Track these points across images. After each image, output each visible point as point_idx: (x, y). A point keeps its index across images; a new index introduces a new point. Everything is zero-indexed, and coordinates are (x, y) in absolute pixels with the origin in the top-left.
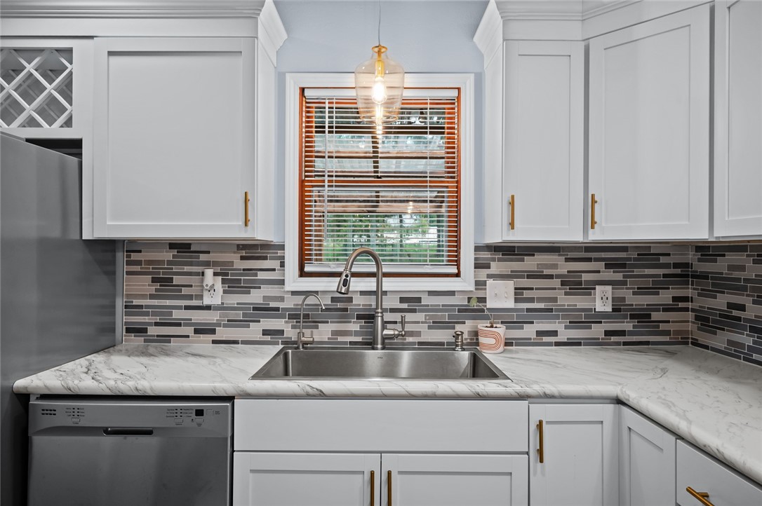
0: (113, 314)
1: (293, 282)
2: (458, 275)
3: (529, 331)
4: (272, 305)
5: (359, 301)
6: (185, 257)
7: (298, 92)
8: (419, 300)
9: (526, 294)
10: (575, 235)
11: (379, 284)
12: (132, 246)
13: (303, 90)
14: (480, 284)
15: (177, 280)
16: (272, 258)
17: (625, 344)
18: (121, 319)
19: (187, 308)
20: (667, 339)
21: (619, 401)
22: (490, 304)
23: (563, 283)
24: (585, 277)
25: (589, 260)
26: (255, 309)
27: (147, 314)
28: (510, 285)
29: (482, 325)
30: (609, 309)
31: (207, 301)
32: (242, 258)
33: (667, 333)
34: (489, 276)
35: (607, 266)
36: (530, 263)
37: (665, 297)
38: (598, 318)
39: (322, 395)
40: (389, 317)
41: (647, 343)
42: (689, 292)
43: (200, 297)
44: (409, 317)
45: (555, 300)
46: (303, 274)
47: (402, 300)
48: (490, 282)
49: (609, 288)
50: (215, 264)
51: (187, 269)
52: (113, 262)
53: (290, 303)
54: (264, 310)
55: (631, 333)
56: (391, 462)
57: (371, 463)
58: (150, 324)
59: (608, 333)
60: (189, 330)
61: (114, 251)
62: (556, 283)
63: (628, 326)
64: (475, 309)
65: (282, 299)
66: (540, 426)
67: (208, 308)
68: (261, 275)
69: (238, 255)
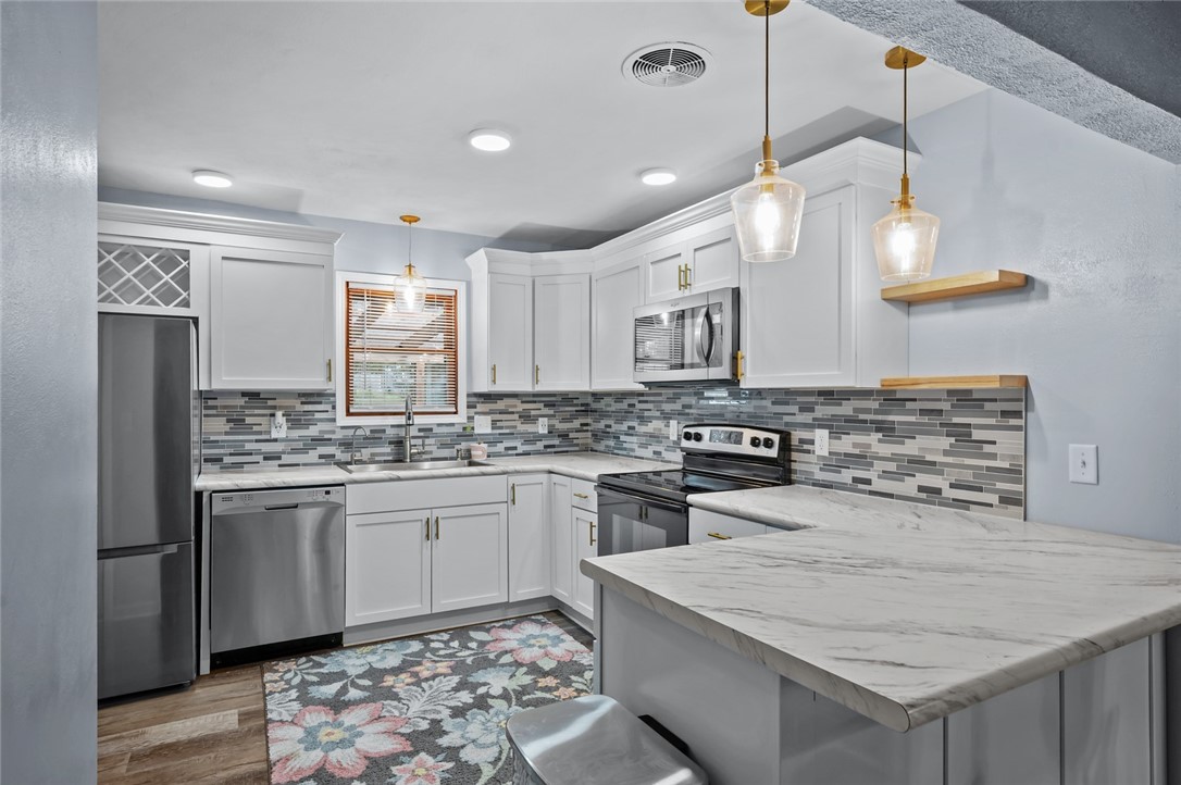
1: (343, 420)
2: (456, 413)
3: (500, 447)
4: (326, 436)
5: (391, 432)
6: (256, 403)
7: (344, 284)
8: (431, 430)
9: (499, 424)
10: (527, 387)
13: (347, 283)
14: (470, 418)
15: (249, 420)
16: (326, 403)
17: (555, 453)
19: (257, 441)
20: (577, 448)
21: (550, 472)
22: (476, 431)
23: (520, 417)
24: (533, 413)
25: (535, 402)
26: (312, 440)
27: (223, 447)
28: (489, 418)
29: (475, 444)
30: (546, 432)
31: (274, 435)
32: (302, 403)
33: (577, 445)
34: (476, 413)
35: (545, 406)
36: (501, 405)
37: (576, 424)
38: (540, 438)
39: (399, 479)
40: (413, 442)
41: (567, 452)
42: (589, 421)
43: (269, 433)
44: (427, 441)
45: (515, 427)
46: (349, 414)
47: (420, 430)
48: (476, 417)
49: (546, 419)
50: (284, 407)
51: (256, 412)
53: (339, 435)
54: (318, 441)
55: (559, 446)
56: (436, 513)
57: (428, 514)
58: (226, 455)
59: (546, 447)
60: (259, 458)
62: (516, 416)
63: (556, 442)
64: (467, 434)
65: (334, 432)
66: (513, 488)
67: (276, 440)
68: (317, 416)
69: (299, 401)
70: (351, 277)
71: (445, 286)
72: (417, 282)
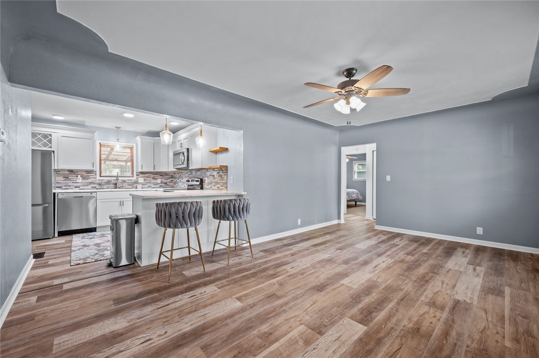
1: (98, 178)
2: (133, 177)
3: (146, 186)
4: (94, 182)
6: (72, 173)
7: (99, 143)
8: (126, 181)
9: (146, 180)
10: (152, 170)
14: (137, 178)
15: (70, 177)
16: (94, 174)
17: (163, 188)
18: (55, 185)
19: (72, 183)
22: (139, 182)
24: (156, 177)
25: (157, 174)
26: (89, 183)
27: (62, 184)
28: (143, 179)
29: (138, 185)
30: (160, 182)
31: (78, 181)
33: (170, 186)
35: (160, 175)
36: (146, 175)
37: (169, 180)
38: (158, 184)
39: (112, 191)
40: (120, 184)
43: (76, 181)
44: (124, 184)
45: (151, 181)
46: (100, 176)
47: (122, 181)
48: (139, 178)
49: (160, 179)
50: (80, 174)
51: (72, 175)
53: (98, 182)
54: (91, 183)
56: (124, 200)
57: (121, 200)
58: (63, 186)
59: (160, 186)
60: (73, 187)
62: (151, 178)
63: (163, 185)
64: (136, 182)
65: (96, 181)
67: (78, 183)
68: (91, 177)
69: (85, 173)
70: (101, 142)
71: (130, 144)
72: (120, 143)
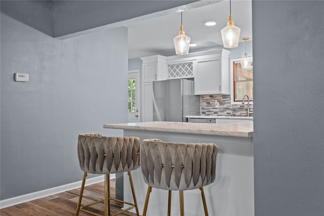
0: (200, 110)
1: (233, 103)
4: (229, 108)
5: (246, 107)
6: (212, 98)
11: (248, 103)
12: (203, 96)
13: (234, 62)
15: (211, 103)
16: (228, 98)
18: (201, 111)
19: (213, 108)
26: (225, 108)
27: (205, 110)
31: (216, 107)
32: (223, 98)
39: (228, 119)
43: (215, 106)
46: (234, 101)
50: (218, 99)
51: (212, 101)
52: (200, 99)
54: (227, 109)
58: (206, 112)
60: (213, 113)
61: (200, 97)
65: (230, 106)
67: (216, 108)
68: (226, 102)
69: (222, 98)
70: (235, 60)
